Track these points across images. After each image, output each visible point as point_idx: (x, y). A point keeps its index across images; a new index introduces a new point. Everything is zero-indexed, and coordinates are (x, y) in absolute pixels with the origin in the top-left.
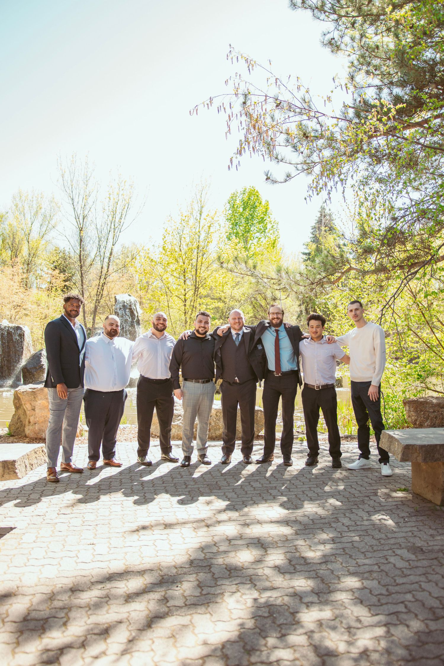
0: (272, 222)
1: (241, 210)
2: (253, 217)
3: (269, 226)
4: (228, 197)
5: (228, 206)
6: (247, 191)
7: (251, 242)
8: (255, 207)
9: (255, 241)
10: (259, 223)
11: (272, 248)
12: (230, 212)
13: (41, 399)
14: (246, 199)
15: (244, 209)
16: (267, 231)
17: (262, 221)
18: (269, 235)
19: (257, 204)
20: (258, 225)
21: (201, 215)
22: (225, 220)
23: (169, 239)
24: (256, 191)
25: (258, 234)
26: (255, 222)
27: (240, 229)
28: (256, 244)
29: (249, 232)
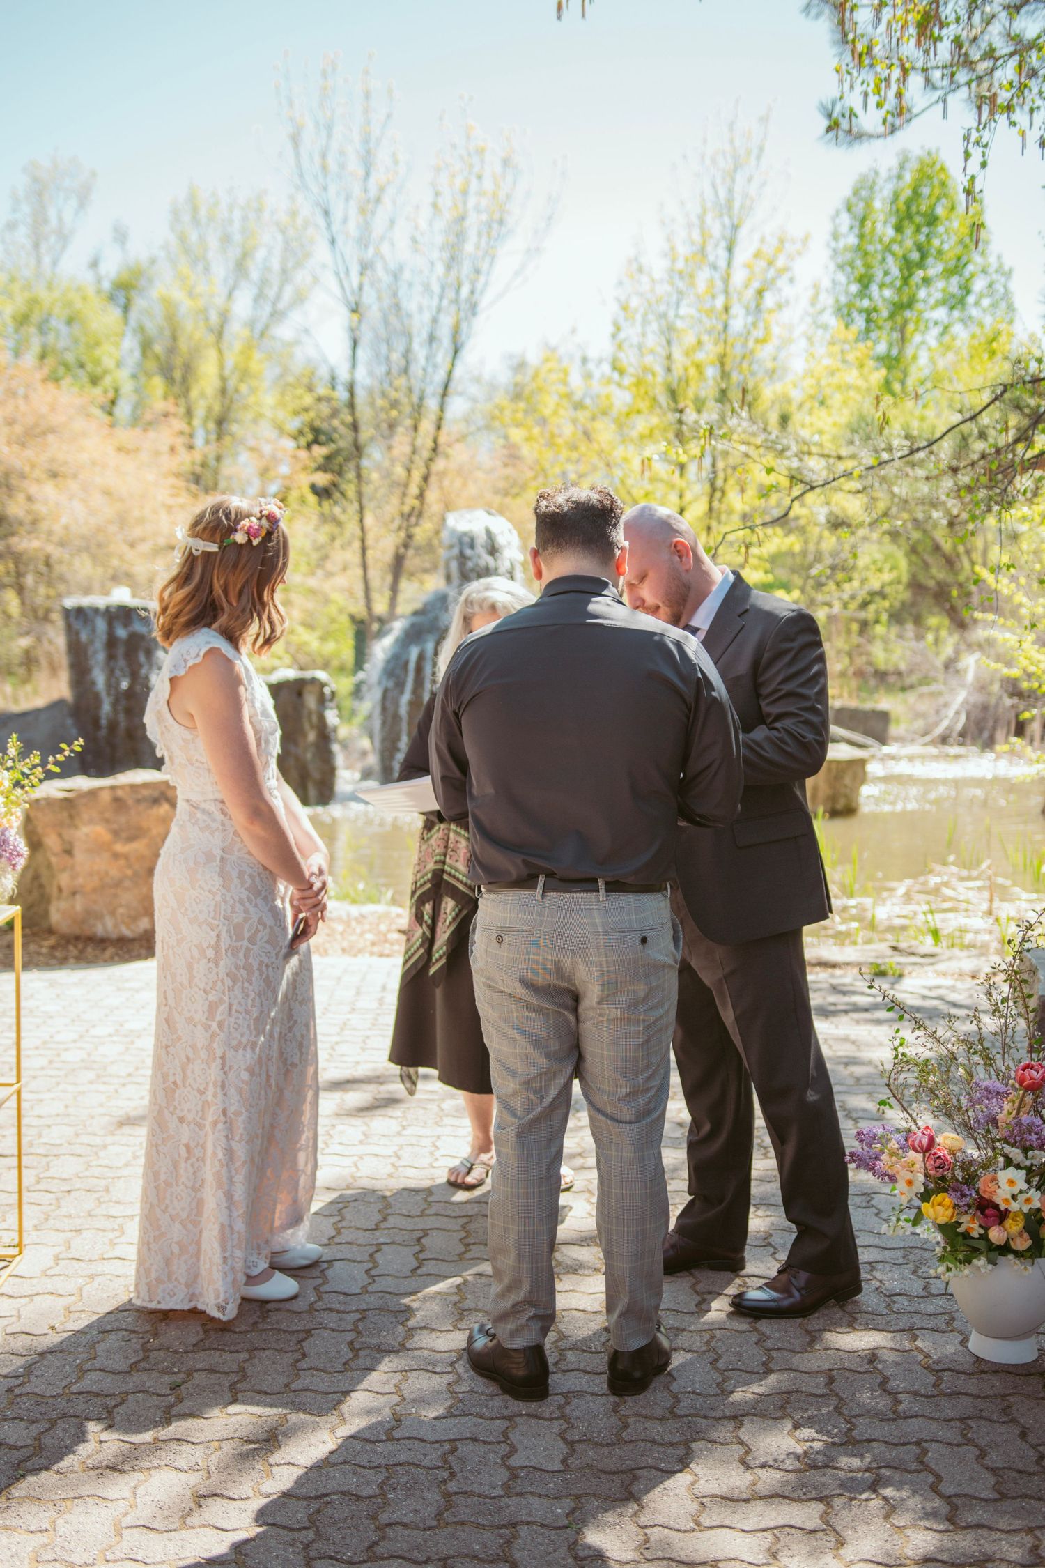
0: (991, 270)
1: (890, 232)
2: (924, 254)
3: (979, 285)
4: (845, 190)
5: (845, 220)
6: (913, 165)
7: (917, 338)
8: (932, 220)
9: (931, 337)
10: (950, 272)
11: (986, 356)
12: (852, 240)
13: (91, 821)
14: (907, 193)
15: (899, 229)
16: (971, 299)
17: (956, 268)
18: (974, 312)
19: (940, 211)
20: (940, 284)
21: (730, 249)
22: (832, 267)
23: (631, 332)
24: (938, 167)
25: (941, 314)
26: (931, 272)
27: (882, 296)
28: (933, 343)
29: (910, 304)
